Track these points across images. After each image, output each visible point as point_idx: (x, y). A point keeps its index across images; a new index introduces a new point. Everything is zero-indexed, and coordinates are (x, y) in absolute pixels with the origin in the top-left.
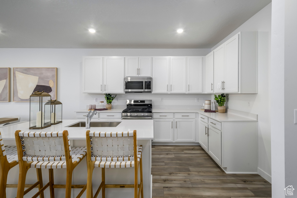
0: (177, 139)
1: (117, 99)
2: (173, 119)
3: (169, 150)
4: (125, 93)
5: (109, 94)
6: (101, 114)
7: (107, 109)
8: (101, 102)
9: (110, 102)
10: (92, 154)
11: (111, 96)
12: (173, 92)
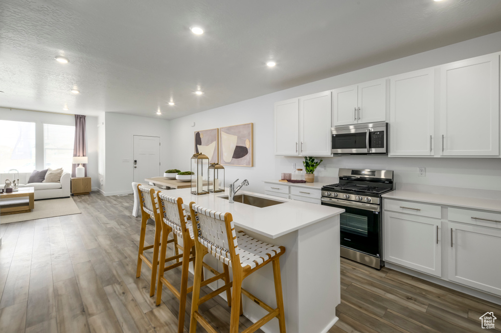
0: (456, 275)
1: (325, 167)
2: (440, 221)
3: (423, 294)
4: (332, 156)
5: (311, 158)
6: (292, 188)
7: (305, 182)
8: (299, 170)
9: (312, 171)
10: (199, 233)
11: (313, 160)
12: (448, 153)
